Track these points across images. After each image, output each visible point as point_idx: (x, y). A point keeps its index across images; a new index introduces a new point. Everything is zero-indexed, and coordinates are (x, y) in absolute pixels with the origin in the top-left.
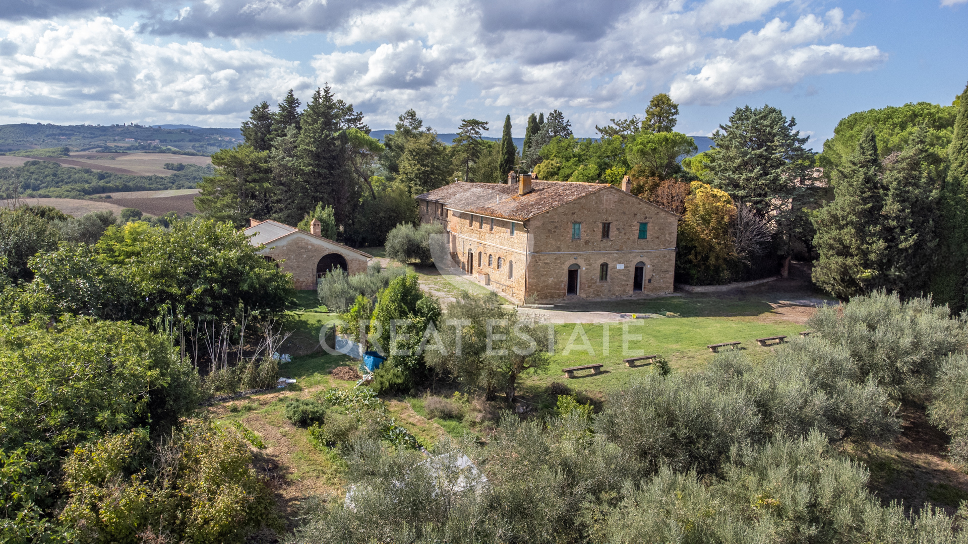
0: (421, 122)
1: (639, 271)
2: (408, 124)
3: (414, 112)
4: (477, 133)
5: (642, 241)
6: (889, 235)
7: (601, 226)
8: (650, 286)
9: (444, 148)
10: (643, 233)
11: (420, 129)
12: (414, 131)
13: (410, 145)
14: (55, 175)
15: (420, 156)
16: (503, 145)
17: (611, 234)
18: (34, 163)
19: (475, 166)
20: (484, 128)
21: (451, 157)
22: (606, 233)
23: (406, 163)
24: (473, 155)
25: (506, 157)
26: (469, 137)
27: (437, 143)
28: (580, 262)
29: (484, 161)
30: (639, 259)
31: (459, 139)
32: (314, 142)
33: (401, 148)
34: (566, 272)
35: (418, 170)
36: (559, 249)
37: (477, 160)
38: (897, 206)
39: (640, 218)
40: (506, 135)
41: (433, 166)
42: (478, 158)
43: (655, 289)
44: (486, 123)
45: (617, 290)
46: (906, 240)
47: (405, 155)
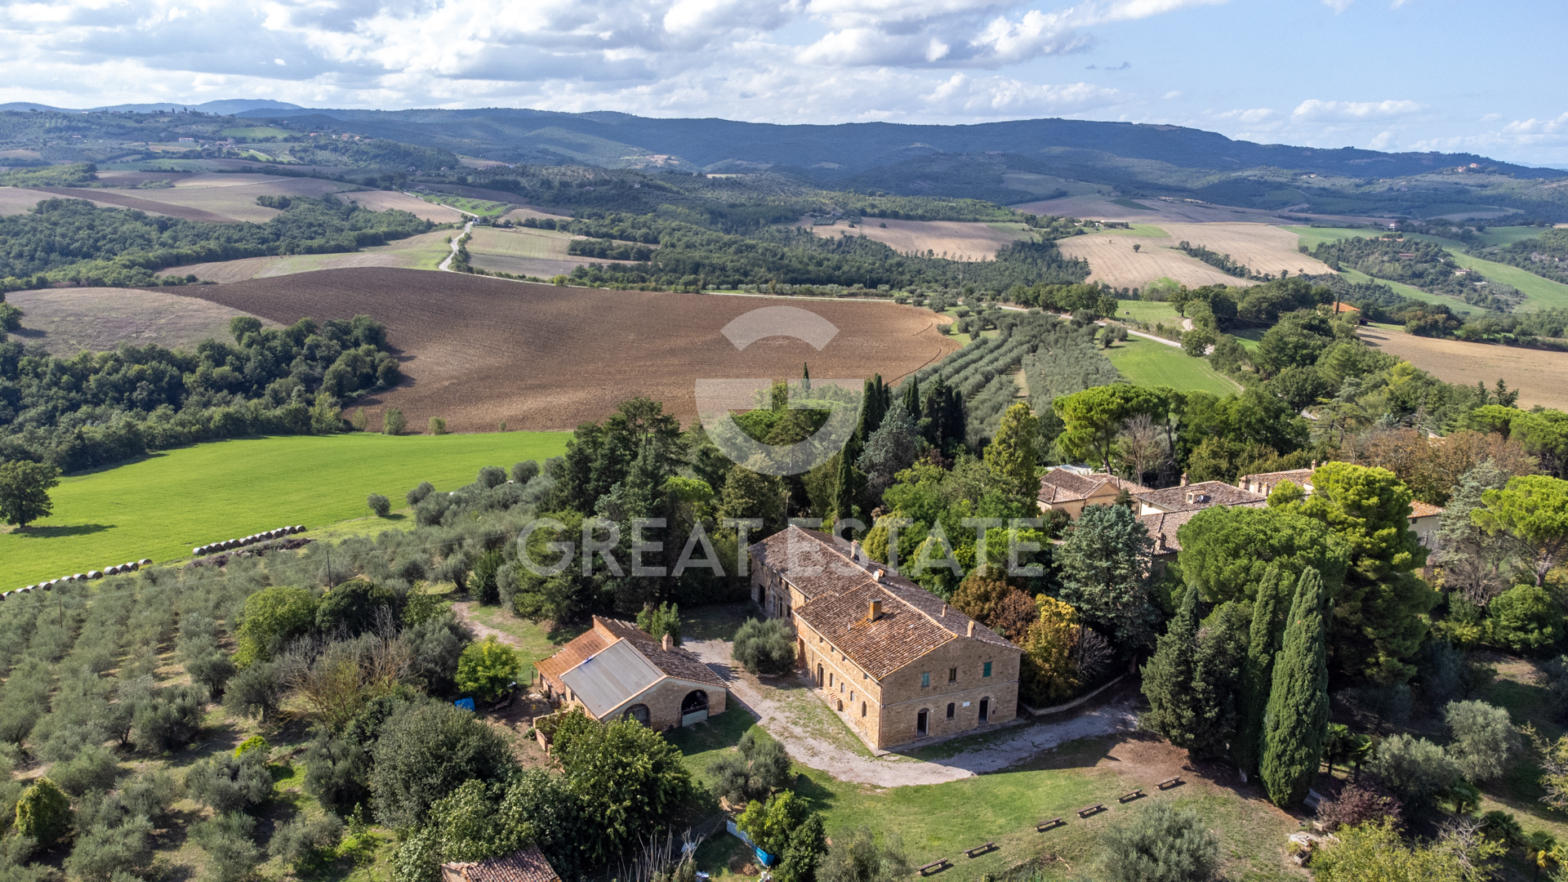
1: (984, 704)
5: (987, 679)
6: (1196, 706)
7: (948, 672)
8: (994, 716)
10: (987, 671)
17: (958, 677)
22: (953, 678)
28: (929, 706)
30: (983, 695)
34: (916, 717)
36: (909, 698)
38: (1202, 684)
39: (985, 659)
43: (999, 718)
45: (964, 725)
46: (1210, 711)
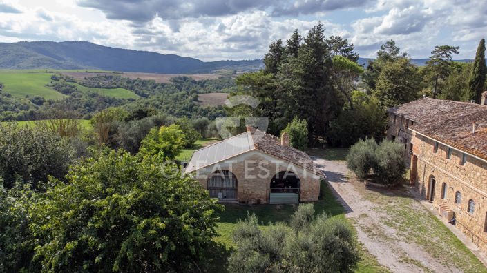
0: (398, 49)
2: (387, 52)
3: (394, 42)
4: (448, 56)
9: (417, 70)
11: (397, 55)
12: (393, 57)
13: (387, 67)
14: (228, 82)
15: (394, 76)
16: (475, 65)
18: (222, 77)
19: (443, 82)
20: (455, 52)
21: (423, 75)
23: (381, 82)
24: (442, 73)
25: (477, 75)
26: (440, 59)
27: (410, 65)
29: (453, 79)
31: (430, 62)
32: (304, 67)
33: (380, 69)
35: (391, 87)
37: (446, 78)
40: (480, 56)
41: (405, 83)
42: (448, 76)
44: (458, 48)
47: (382, 75)
